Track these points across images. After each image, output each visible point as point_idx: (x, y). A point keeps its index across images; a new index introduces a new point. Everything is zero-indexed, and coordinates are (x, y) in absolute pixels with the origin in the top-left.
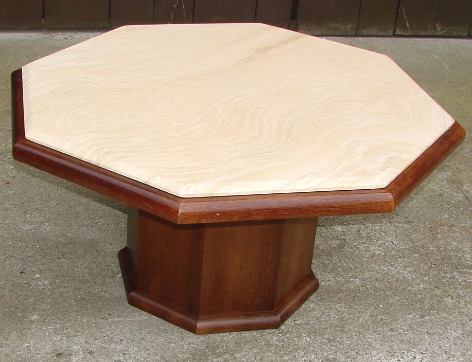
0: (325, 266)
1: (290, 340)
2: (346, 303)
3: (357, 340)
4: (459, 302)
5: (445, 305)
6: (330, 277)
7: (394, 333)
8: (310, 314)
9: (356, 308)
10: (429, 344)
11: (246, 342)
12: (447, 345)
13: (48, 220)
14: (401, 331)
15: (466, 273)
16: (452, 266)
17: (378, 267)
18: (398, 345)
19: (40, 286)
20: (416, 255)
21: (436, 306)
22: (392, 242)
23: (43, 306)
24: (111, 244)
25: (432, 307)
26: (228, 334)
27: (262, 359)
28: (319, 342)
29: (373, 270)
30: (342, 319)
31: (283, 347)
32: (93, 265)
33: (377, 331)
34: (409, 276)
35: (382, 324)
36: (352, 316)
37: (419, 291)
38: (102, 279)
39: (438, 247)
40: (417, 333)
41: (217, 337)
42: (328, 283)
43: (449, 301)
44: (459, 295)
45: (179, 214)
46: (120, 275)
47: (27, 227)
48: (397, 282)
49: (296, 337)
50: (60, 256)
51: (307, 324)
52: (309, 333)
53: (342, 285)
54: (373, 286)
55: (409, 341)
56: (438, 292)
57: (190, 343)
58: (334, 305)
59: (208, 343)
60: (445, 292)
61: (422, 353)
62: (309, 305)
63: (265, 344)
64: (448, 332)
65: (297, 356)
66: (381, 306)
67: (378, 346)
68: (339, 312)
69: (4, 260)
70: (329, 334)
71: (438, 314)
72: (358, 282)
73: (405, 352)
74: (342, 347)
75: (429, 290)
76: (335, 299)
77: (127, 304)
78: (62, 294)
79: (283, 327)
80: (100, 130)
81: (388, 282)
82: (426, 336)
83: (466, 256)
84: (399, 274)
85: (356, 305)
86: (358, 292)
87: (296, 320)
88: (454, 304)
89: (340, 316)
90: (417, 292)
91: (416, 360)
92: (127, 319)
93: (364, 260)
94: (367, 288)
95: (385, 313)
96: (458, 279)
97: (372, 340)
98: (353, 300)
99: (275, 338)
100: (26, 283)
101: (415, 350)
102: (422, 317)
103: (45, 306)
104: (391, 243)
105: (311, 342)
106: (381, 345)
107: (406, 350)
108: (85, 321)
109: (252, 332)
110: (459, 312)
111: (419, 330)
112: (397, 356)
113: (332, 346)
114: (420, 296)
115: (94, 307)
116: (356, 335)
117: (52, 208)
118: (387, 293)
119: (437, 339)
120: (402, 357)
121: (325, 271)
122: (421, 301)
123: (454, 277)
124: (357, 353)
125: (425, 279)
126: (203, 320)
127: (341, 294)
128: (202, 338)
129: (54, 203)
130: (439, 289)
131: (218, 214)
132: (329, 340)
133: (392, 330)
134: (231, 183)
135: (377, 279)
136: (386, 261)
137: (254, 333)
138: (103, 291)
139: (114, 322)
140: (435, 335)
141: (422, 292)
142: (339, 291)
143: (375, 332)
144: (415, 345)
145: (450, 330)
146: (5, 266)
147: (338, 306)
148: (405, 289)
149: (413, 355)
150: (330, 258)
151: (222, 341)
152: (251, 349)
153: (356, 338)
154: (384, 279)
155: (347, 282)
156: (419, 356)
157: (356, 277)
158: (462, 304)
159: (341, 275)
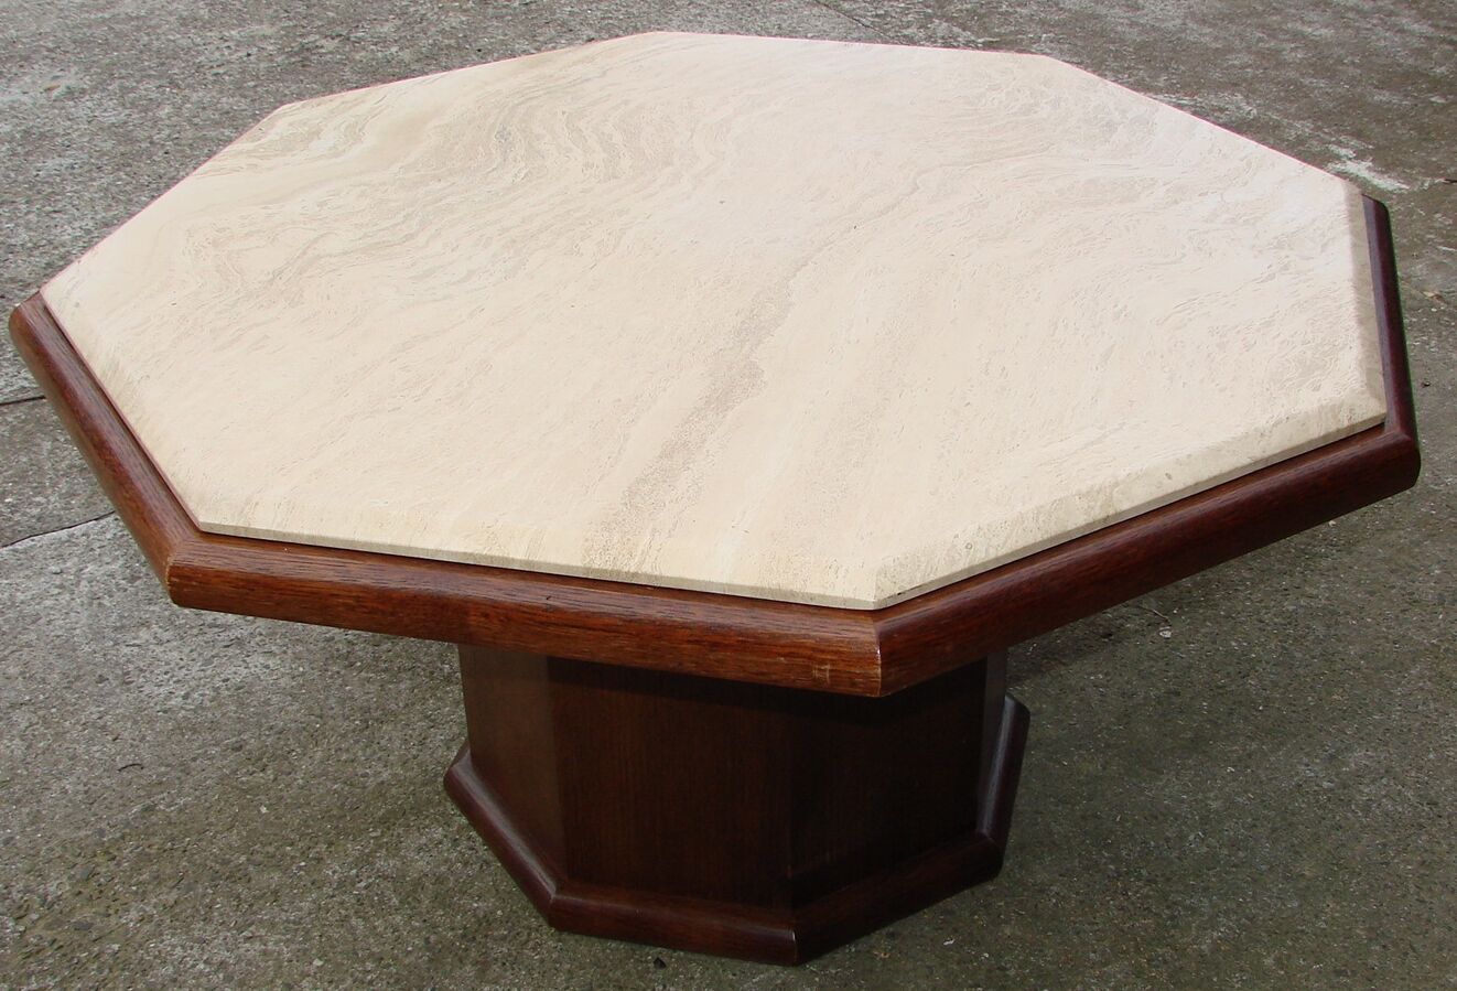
0: (441, 900)
2: (365, 788)
6: (421, 864)
10: (144, 737)
12: (95, 748)
17: (271, 946)
18: (224, 715)
33: (276, 733)
36: (344, 758)
40: (170, 760)
42: (423, 840)
43: (58, 886)
44: (19, 917)
48: (211, 908)
53: (381, 847)
54: (286, 870)
56: (86, 914)
60: (59, 921)
61: (165, 712)
64: (85, 786)
66: (264, 810)
67: (275, 699)
68: (379, 759)
71: (102, 833)
72: (333, 871)
73: (209, 704)
75: (113, 911)
76: (394, 793)
81: (238, 897)
82: (147, 757)
85: (336, 791)
86: (332, 836)
89: (375, 746)
90: (151, 887)
91: (183, 694)
93: (317, 963)
94: (304, 857)
95: (254, 790)
97: (290, 708)
98: (343, 804)
101: (182, 714)
102: (149, 809)
106: (267, 703)
107: (203, 709)
111: (163, 769)
112: (228, 689)
118: (243, 858)
119: (118, 758)
120: (217, 689)
121: (440, 880)
122: (144, 858)
127: (380, 813)
130: (77, 923)
133: (238, 749)
140: (121, 766)
141: (136, 893)
147: (385, 775)
148: (189, 888)
149: (189, 701)
150: (433, 938)
153: (332, 702)
154: (250, 906)
155: (365, 860)
156: (175, 702)
157: (341, 884)
158: (20, 886)
159: (385, 878)
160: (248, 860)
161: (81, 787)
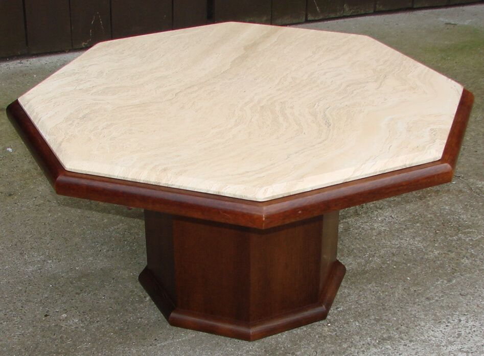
1: (341, 328)
2: (376, 283)
3: (402, 314)
4: (475, 260)
5: (464, 266)
7: (431, 302)
8: (348, 299)
9: (387, 285)
10: (467, 305)
11: (301, 339)
13: (49, 257)
14: (437, 298)
15: (469, 233)
16: (455, 228)
17: (389, 243)
18: (440, 312)
19: (71, 325)
20: (418, 225)
21: (457, 269)
22: (391, 216)
23: (84, 346)
24: (125, 269)
25: (454, 271)
26: (280, 334)
27: (323, 352)
28: (368, 324)
29: (386, 245)
30: (379, 298)
31: (337, 336)
32: (116, 294)
33: (416, 303)
34: (420, 245)
35: (418, 295)
36: (387, 293)
37: (436, 257)
38: (132, 306)
39: (434, 213)
40: (451, 296)
41: (271, 340)
42: (351, 266)
43: (466, 261)
44: (472, 254)
45: (264, 219)
46: (148, 298)
47: (31, 269)
48: (413, 253)
49: (344, 323)
50: (78, 291)
51: (350, 309)
52: (354, 317)
53: (364, 266)
54: (393, 261)
55: (448, 306)
56: (453, 255)
57: (248, 352)
58: (366, 286)
59: (265, 347)
60: (459, 254)
61: (465, 315)
62: (343, 291)
63: (319, 337)
64: (478, 290)
65: (354, 342)
66: (408, 278)
67: (423, 317)
68: (374, 292)
69: (22, 307)
70: (374, 315)
71: (462, 275)
72: (377, 260)
73: (449, 317)
74: (391, 324)
75: (444, 255)
76: (365, 281)
77: (168, 326)
78: (98, 329)
79: (328, 317)
80: (142, 149)
81: (405, 255)
82: (461, 298)
83: (462, 216)
84: (410, 245)
85: (385, 282)
86: (381, 269)
87: (337, 308)
88: (471, 263)
89: (376, 296)
90: (435, 259)
91: (462, 322)
92: (175, 341)
93: (374, 238)
94: (389, 264)
95: (415, 285)
96: (465, 240)
97: (415, 312)
98: (381, 278)
99: (326, 329)
100: (56, 325)
101: (457, 313)
102: (449, 281)
103: (86, 345)
104: (390, 218)
105: (361, 326)
106: (426, 315)
107: (450, 315)
108: (134, 351)
109: (302, 327)
110: (480, 270)
111: (452, 293)
112: (444, 322)
113: (382, 325)
114: (439, 262)
115: (137, 336)
116: (398, 311)
117: (48, 244)
118: (409, 265)
119: (472, 298)
120: (449, 322)
122: (442, 266)
123: (460, 239)
124: (407, 327)
125: (436, 245)
126: (255, 325)
127: (367, 275)
128: (257, 343)
129: (48, 238)
130: (452, 252)
131: (300, 212)
132: (377, 321)
133: (428, 299)
134: (304, 179)
135: (393, 255)
136: (394, 235)
137: (304, 328)
138: (138, 318)
139: (164, 346)
140: (469, 296)
141: (438, 258)
142: (364, 272)
143: (414, 304)
144: (455, 308)
145: (479, 288)
146: (25, 312)
147: (370, 286)
148: (422, 258)
149: (457, 318)
151: (278, 343)
152: (309, 344)
153: (399, 313)
154: (400, 252)
155: (367, 262)
156: (463, 318)
157: (374, 256)
158: (478, 262)
159: (360, 257)
160: (407, 265)
161: (479, 290)
